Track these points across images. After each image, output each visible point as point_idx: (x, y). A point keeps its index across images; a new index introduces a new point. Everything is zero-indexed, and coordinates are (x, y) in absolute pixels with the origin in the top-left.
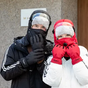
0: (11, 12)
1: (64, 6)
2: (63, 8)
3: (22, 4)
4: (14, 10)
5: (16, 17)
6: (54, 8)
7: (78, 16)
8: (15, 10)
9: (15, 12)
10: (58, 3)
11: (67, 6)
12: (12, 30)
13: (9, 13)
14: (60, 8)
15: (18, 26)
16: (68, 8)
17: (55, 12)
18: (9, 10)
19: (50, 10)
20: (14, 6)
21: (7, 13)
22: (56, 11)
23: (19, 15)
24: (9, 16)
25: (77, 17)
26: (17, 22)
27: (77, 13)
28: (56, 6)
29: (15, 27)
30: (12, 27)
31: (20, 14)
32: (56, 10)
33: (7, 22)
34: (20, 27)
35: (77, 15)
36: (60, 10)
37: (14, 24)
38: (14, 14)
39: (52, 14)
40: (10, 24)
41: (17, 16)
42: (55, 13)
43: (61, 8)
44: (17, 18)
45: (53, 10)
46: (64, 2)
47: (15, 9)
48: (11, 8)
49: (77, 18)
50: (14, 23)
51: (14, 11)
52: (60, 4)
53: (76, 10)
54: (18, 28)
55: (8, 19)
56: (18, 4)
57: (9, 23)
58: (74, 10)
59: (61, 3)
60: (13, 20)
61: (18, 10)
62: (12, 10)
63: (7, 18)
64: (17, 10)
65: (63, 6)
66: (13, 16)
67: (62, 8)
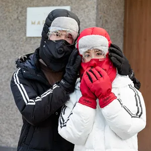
0: (11, 11)
1: (102, 4)
2: (99, 6)
4: (15, 9)
5: (18, 21)
6: (84, 6)
7: (125, 20)
8: (17, 9)
9: (17, 13)
11: (106, 4)
12: (12, 42)
13: (7, 13)
14: (94, 7)
15: (21, 36)
16: (108, 6)
17: (86, 14)
19: (78, 10)
20: (14, 2)
21: (4, 14)
22: (87, 12)
23: (24, 17)
24: (7, 19)
25: (123, 23)
26: (20, 29)
28: (87, 4)
29: (15, 37)
30: (11, 38)
31: (26, 15)
32: (86, 10)
33: (3, 30)
34: (24, 38)
36: (94, 10)
37: (15, 32)
38: (16, 16)
40: (8, 32)
41: (19, 18)
43: (96, 7)
44: (20, 22)
45: (82, 10)
47: (17, 7)
48: (10, 4)
49: (123, 25)
50: (15, 30)
51: (15, 11)
53: (122, 10)
54: (22, 40)
55: (5, 24)
57: (6, 30)
58: (118, 11)
60: (12, 25)
61: (23, 8)
62: (12, 8)
63: (3, 21)
64: (20, 9)
65: (100, 4)
66: (13, 19)
67: (97, 6)
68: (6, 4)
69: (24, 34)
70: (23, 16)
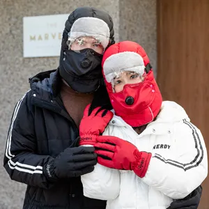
1: (126, 9)
2: (122, 12)
3: (25, 5)
4: (7, 19)
5: (11, 36)
7: (158, 30)
8: (9, 19)
9: (10, 25)
10: (112, 2)
11: (132, 9)
12: (3, 66)
14: (116, 13)
15: (17, 57)
16: (134, 12)
20: (5, 11)
23: (19, 31)
25: (155, 33)
26: (14, 47)
27: (156, 25)
29: (8, 59)
30: (3, 59)
31: (22, 28)
34: (21, 59)
35: (155, 28)
36: (116, 17)
37: (7, 52)
38: (8, 30)
41: (13, 32)
43: (118, 13)
44: (14, 37)
47: (8, 17)
49: (155, 36)
50: (8, 49)
51: (6, 22)
52: (117, 5)
53: (154, 16)
54: (17, 61)
56: (16, 4)
58: (148, 17)
59: (118, 1)
60: (4, 42)
61: (17, 18)
64: (13, 20)
65: (124, 9)
66: (4, 33)
67: (120, 12)
69: (20, 53)
70: (18, 29)
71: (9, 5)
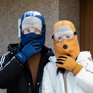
0: (9, 22)
1: (63, 15)
2: (61, 17)
4: (12, 20)
6: (52, 17)
8: (13, 20)
9: (13, 22)
10: (56, 12)
11: (66, 15)
12: (10, 41)
13: (7, 23)
14: (57, 17)
15: (16, 37)
18: (7, 20)
19: (48, 19)
20: (11, 16)
21: (5, 24)
23: (17, 25)
24: (7, 26)
26: (15, 33)
28: (53, 15)
29: (12, 38)
30: (10, 38)
32: (53, 19)
34: (17, 38)
35: (79, 24)
37: (12, 35)
39: (50, 23)
40: (8, 35)
41: (14, 26)
42: (52, 23)
44: (14, 28)
45: (50, 19)
46: (63, 11)
47: (12, 19)
48: (9, 18)
51: (11, 21)
52: (58, 13)
54: (16, 39)
55: (6, 30)
56: (15, 13)
59: (58, 11)
60: (10, 30)
61: (16, 19)
62: (10, 20)
63: (5, 28)
64: (14, 20)
65: (61, 15)
66: (10, 26)
68: (6, 18)
69: (17, 36)
71: (13, 14)
